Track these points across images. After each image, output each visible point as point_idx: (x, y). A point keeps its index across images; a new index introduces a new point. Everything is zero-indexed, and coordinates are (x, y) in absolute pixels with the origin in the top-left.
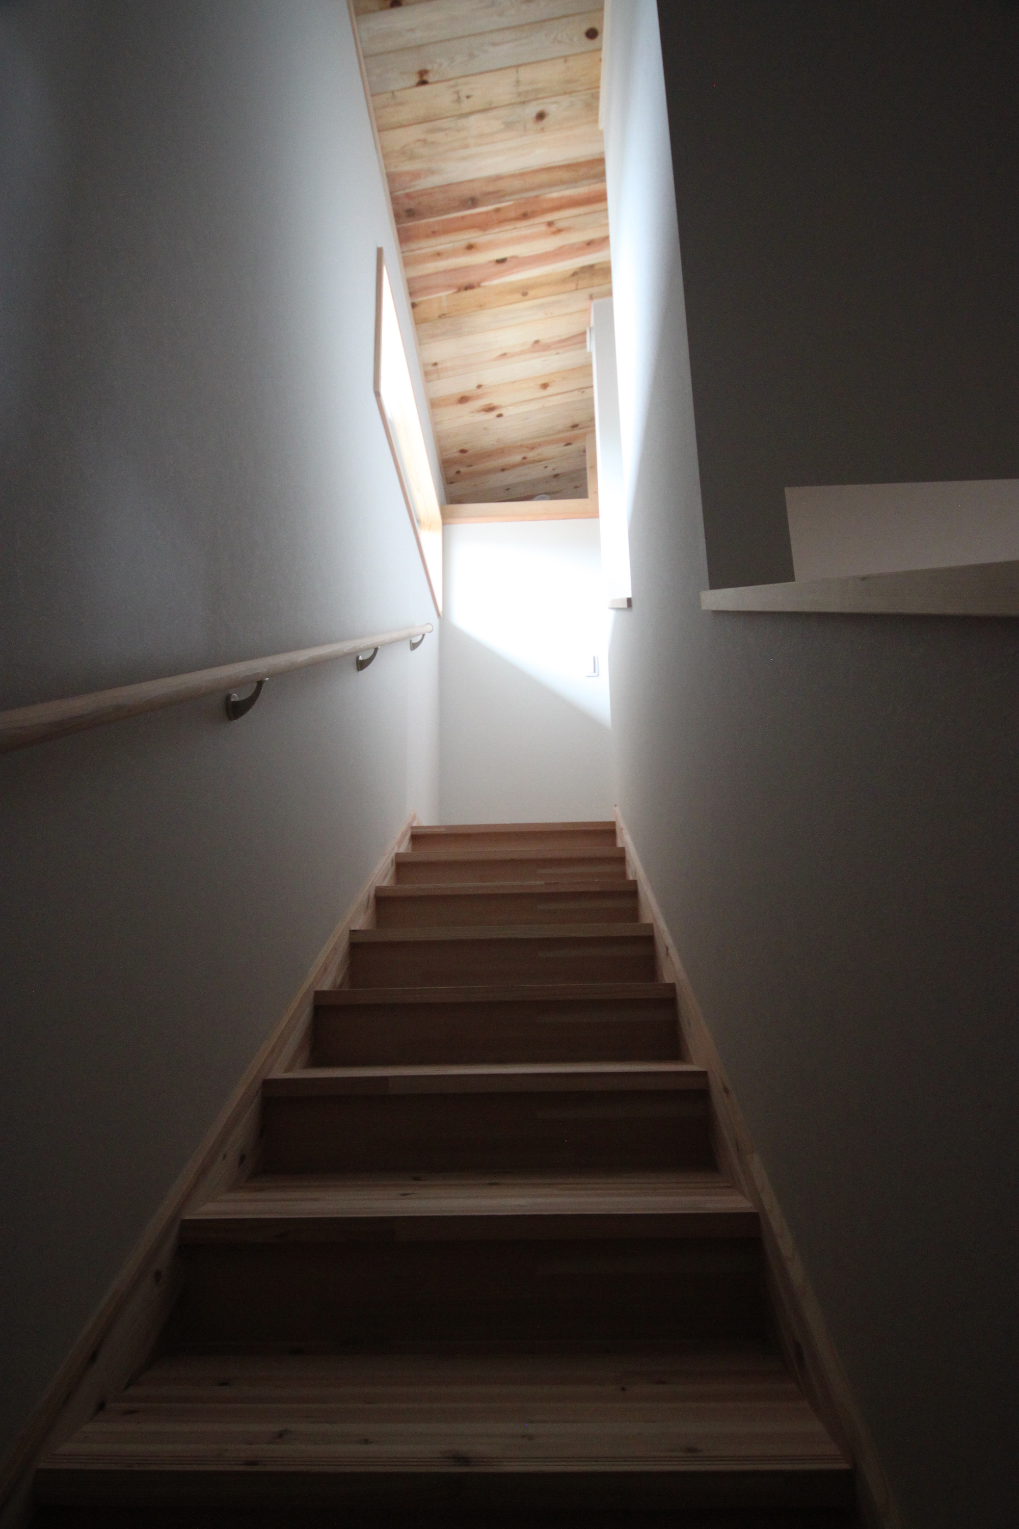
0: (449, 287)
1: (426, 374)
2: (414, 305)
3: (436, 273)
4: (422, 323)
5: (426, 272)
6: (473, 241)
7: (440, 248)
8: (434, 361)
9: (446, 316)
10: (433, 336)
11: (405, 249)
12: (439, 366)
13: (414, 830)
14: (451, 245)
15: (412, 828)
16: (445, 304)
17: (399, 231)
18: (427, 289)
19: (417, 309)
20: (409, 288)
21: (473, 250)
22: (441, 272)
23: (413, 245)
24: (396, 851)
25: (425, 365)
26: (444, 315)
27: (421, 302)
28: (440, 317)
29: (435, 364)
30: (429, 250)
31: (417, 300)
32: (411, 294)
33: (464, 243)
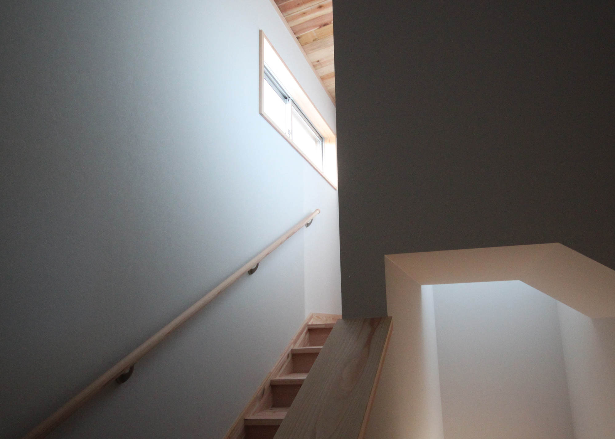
0: (316, 26)
1: (314, 66)
2: (298, 38)
3: (306, 22)
4: (306, 44)
5: (299, 23)
6: (321, 4)
7: (304, 11)
8: (317, 60)
9: (317, 39)
10: (313, 50)
11: (285, 14)
12: (321, 62)
13: (310, 327)
14: (310, 8)
15: (309, 325)
16: (315, 34)
17: (279, 7)
18: (303, 30)
19: (300, 40)
20: (293, 31)
21: (323, 8)
22: (308, 21)
23: (290, 12)
24: (292, 347)
25: (312, 63)
26: (316, 39)
27: (302, 36)
28: (314, 40)
29: (318, 61)
30: (298, 13)
31: (299, 36)
32: (295, 34)
33: (317, 6)
